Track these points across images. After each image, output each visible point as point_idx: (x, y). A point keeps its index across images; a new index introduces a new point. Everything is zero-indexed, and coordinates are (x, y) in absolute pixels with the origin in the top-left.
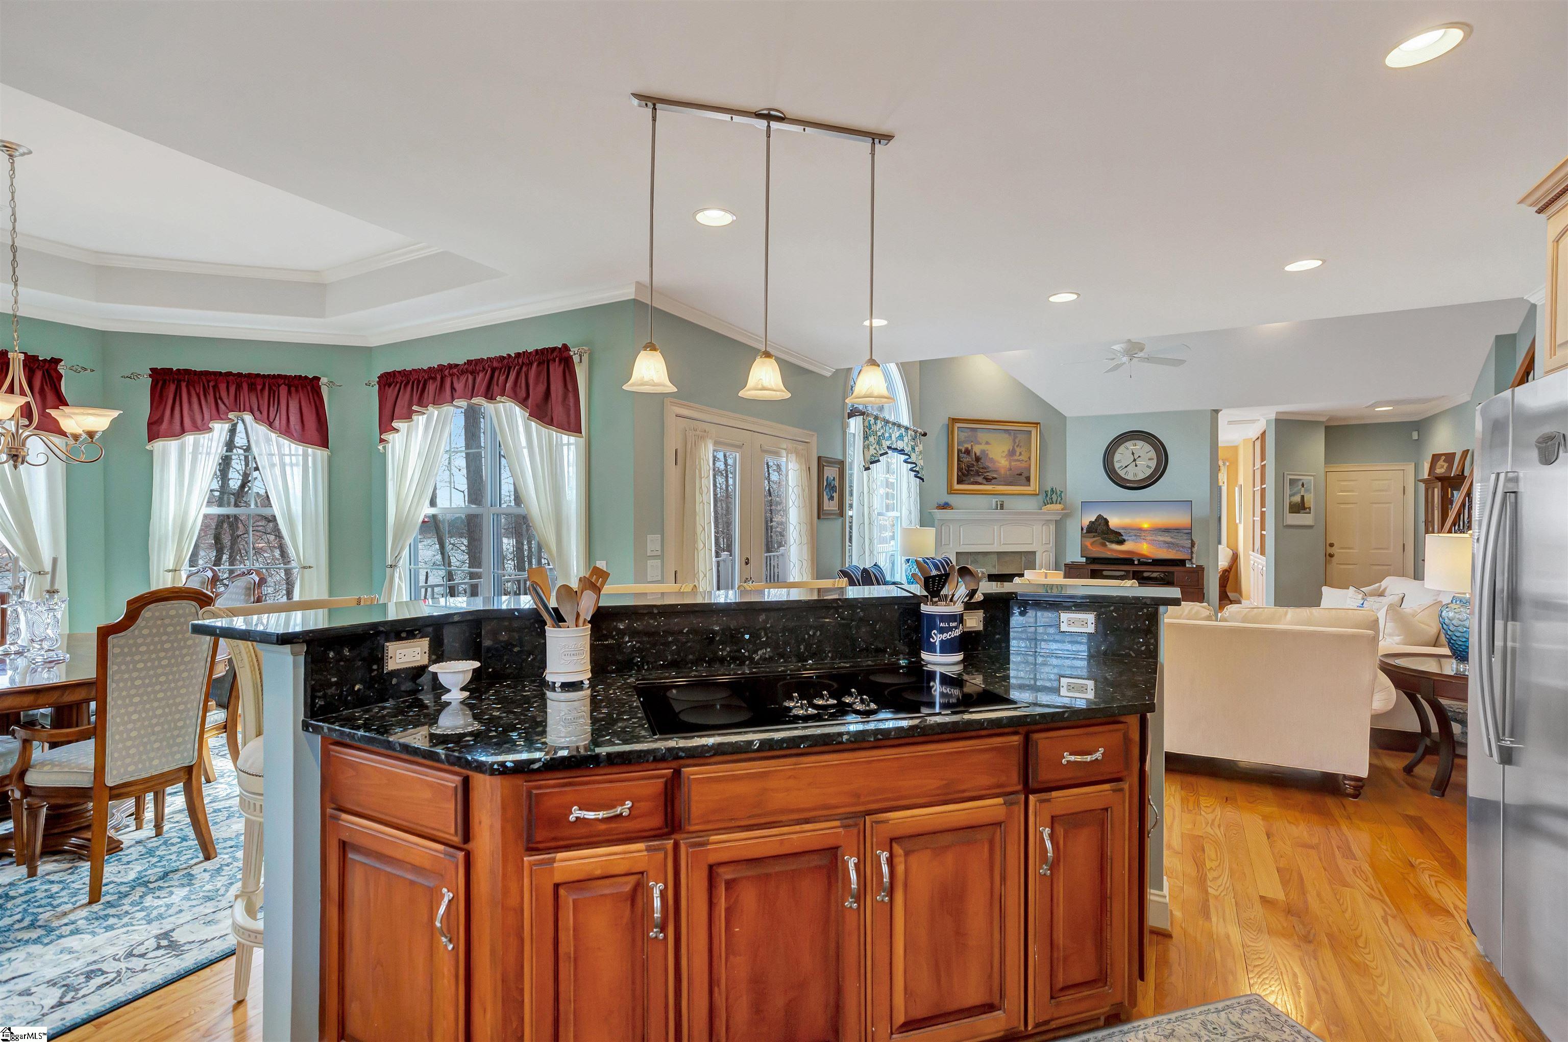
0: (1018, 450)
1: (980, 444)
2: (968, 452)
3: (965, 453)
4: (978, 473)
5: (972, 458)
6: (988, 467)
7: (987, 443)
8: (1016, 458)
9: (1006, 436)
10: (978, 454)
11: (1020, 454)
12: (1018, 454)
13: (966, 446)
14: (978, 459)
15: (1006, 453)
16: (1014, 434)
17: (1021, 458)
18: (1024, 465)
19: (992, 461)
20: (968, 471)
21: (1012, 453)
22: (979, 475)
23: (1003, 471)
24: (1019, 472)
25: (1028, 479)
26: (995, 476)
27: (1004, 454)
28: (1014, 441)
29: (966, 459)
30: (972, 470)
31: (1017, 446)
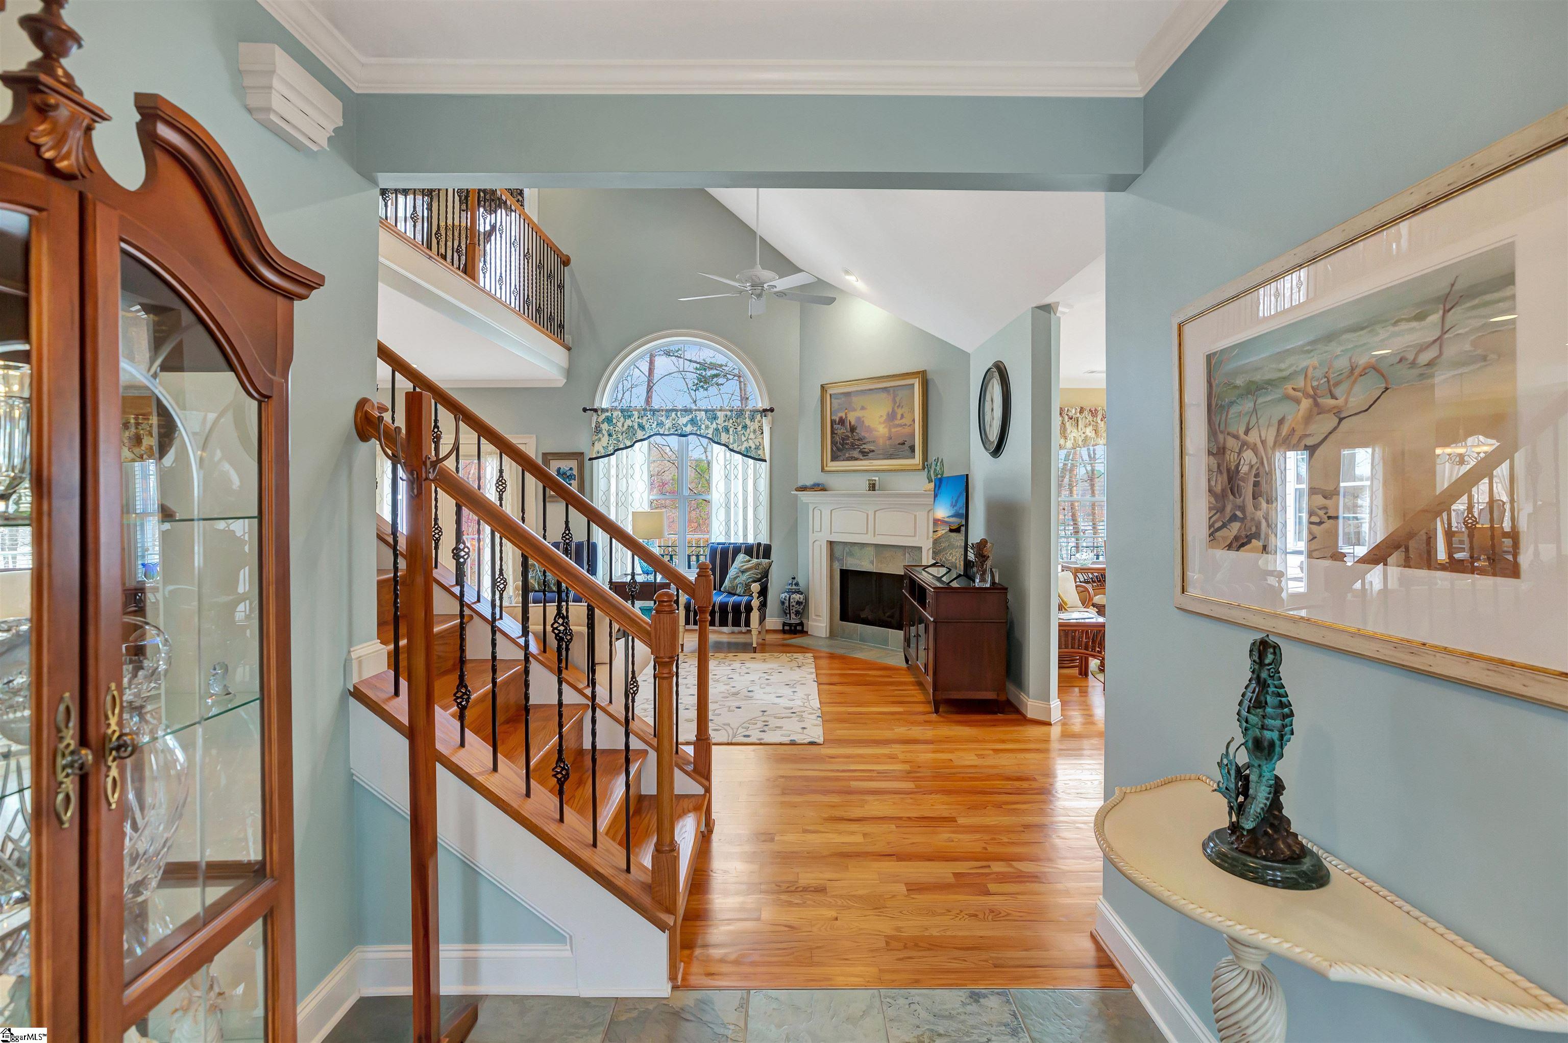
0: (899, 412)
1: (854, 410)
2: (842, 421)
3: (839, 424)
4: (853, 446)
5: (846, 429)
6: (864, 438)
7: (863, 408)
8: (897, 422)
9: (884, 395)
10: (853, 423)
11: (902, 417)
12: (899, 416)
13: (840, 414)
14: (853, 429)
15: (885, 417)
16: (894, 391)
17: (903, 421)
18: (907, 430)
19: (870, 430)
20: (842, 445)
21: (892, 416)
22: (855, 449)
23: (881, 441)
24: (901, 441)
25: (912, 449)
26: (872, 448)
27: (882, 420)
28: (894, 402)
29: (841, 430)
30: (847, 444)
31: (898, 407)
